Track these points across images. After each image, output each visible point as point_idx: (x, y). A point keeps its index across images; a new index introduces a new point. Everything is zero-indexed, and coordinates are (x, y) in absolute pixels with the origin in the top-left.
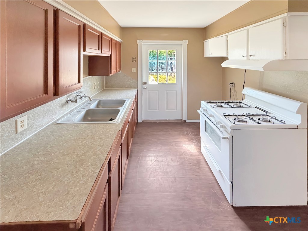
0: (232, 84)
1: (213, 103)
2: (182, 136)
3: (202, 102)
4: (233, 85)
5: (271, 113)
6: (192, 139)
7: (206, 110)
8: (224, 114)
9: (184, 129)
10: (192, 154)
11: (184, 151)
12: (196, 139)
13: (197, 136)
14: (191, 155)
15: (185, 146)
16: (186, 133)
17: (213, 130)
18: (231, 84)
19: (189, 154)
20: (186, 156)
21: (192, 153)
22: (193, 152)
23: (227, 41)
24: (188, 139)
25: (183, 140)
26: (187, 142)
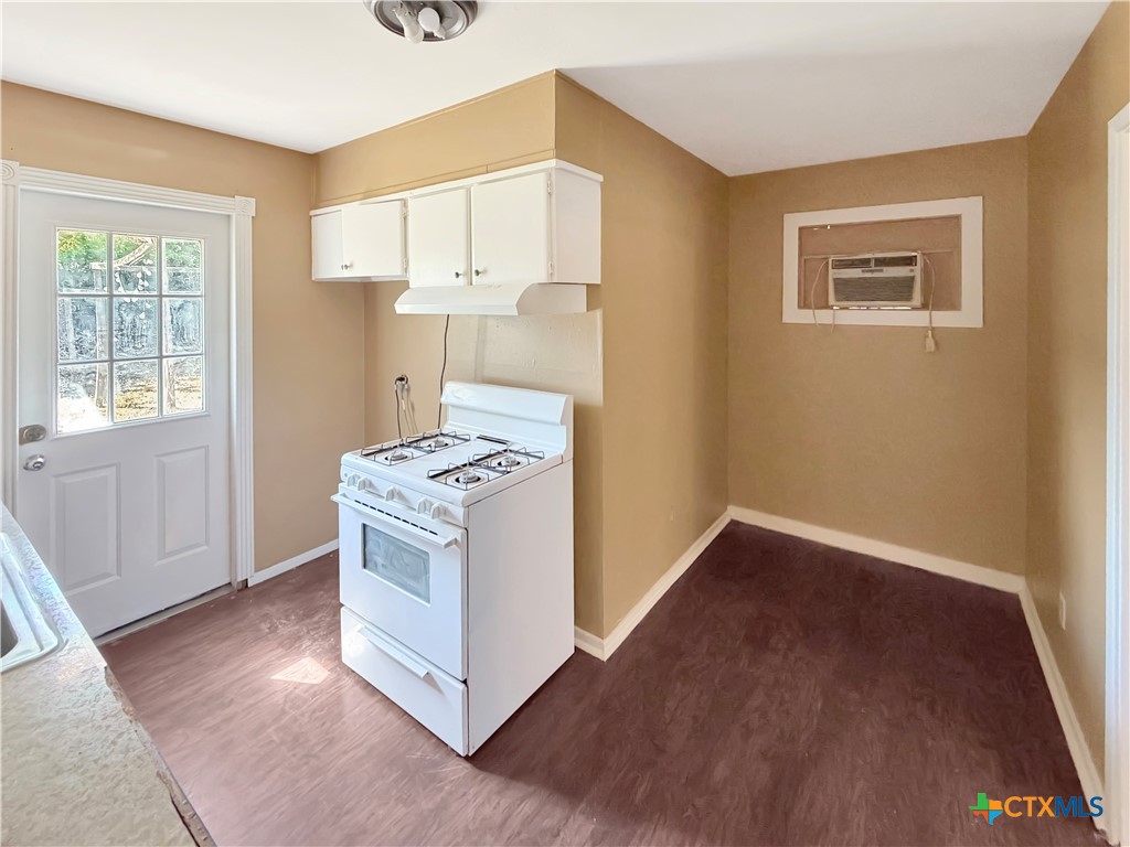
0: (402, 379)
1: (381, 451)
2: (255, 649)
3: (347, 458)
4: (403, 386)
5: (513, 443)
6: (296, 639)
7: (367, 483)
8: (432, 474)
9: (252, 614)
10: (315, 689)
11: (286, 696)
12: (308, 632)
13: (308, 621)
14: (314, 695)
15: (284, 678)
16: (265, 627)
17: (399, 548)
18: (398, 382)
19: (305, 695)
20: (299, 707)
21: (313, 686)
22: (315, 682)
23: (405, 218)
24: (281, 645)
25: (265, 659)
26: (284, 656)
